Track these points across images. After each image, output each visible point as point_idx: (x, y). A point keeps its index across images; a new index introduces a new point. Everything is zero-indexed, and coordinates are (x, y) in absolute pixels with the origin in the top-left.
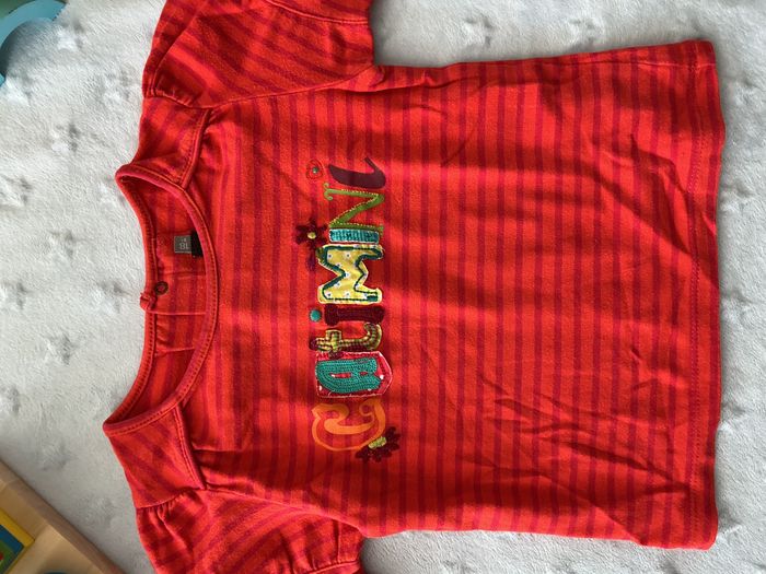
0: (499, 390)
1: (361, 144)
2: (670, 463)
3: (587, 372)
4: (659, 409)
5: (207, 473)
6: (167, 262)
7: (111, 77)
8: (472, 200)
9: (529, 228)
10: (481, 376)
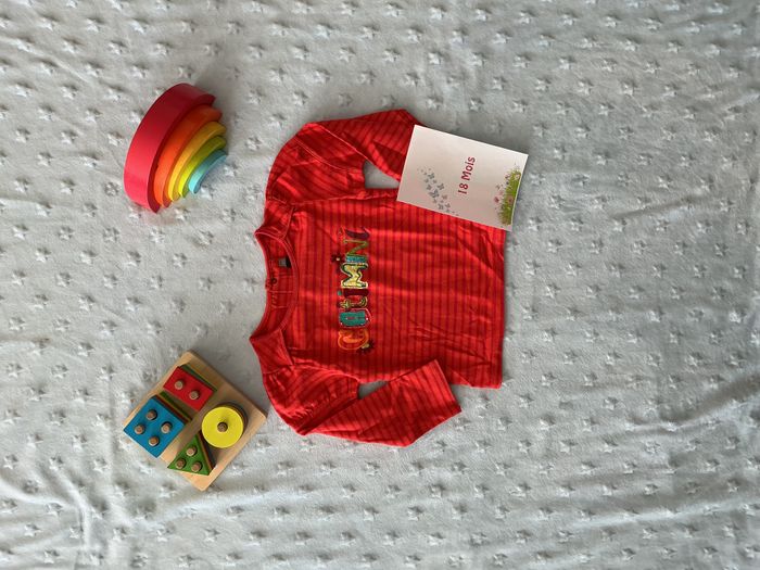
0: (416, 324)
1: (360, 221)
2: (484, 353)
3: (452, 316)
4: (480, 331)
5: (294, 359)
6: (276, 270)
7: (250, 189)
8: (406, 245)
9: (429, 256)
10: (408, 318)
